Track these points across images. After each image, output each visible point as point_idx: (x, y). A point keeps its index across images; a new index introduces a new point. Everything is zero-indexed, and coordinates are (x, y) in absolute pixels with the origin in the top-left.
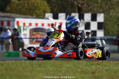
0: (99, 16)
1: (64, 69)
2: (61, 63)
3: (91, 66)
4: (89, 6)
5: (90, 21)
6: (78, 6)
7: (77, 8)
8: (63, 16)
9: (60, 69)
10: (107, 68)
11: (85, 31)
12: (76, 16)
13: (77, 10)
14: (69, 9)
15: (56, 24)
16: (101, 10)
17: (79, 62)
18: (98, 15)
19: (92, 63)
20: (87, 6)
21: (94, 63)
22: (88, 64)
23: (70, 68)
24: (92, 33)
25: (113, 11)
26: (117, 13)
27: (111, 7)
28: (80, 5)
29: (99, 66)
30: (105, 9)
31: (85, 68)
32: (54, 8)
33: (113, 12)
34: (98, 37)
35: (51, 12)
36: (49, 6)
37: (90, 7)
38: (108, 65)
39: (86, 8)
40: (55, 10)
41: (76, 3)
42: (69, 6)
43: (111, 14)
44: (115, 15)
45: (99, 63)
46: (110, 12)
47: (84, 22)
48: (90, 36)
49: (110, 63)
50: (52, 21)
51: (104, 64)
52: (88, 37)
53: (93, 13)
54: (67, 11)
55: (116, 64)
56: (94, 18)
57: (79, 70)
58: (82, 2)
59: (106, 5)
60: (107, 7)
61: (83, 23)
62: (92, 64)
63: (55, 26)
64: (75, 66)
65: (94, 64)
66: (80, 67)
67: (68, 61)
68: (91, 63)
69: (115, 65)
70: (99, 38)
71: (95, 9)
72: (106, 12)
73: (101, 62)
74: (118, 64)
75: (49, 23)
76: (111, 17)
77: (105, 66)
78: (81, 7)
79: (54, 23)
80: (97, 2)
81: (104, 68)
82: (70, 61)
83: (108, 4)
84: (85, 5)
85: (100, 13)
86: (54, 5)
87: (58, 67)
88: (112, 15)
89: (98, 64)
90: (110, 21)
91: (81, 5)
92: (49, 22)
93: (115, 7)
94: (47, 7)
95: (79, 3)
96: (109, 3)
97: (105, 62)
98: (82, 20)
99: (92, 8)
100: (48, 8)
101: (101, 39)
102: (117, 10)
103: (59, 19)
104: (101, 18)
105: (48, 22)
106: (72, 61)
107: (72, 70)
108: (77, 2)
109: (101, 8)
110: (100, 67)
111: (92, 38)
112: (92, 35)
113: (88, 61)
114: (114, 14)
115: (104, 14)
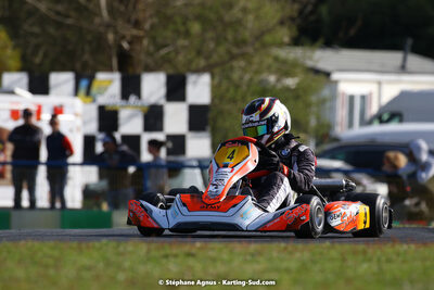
0: (195, 83)
1: (68, 272)
2: (56, 253)
3: (164, 261)
4: (159, 47)
5: (162, 101)
6: (121, 47)
7: (114, 52)
8: (66, 82)
9: (52, 272)
10: (221, 268)
11: (146, 138)
12: (111, 81)
13: (115, 62)
14: (87, 57)
15: (39, 112)
16: (202, 63)
17: (121, 249)
18: (191, 79)
19: (168, 251)
20: (152, 49)
21: (175, 250)
22: (154, 253)
23: (89, 268)
24: (170, 145)
25: (242, 63)
26: (258, 72)
27: (235, 51)
28: (125, 45)
29: (191, 262)
30: (215, 58)
31: (142, 269)
32: (35, 53)
33: (244, 70)
34: (191, 160)
35: (21, 70)
36: (15, 47)
37: (163, 52)
38: (225, 256)
39: (149, 54)
40: (37, 60)
41: (111, 37)
42: (87, 48)
43: (236, 76)
44: (251, 80)
45: (194, 251)
46: (232, 68)
47: (139, 104)
48: (163, 153)
49: (231, 251)
50: (25, 99)
51: (212, 254)
52: (156, 157)
53: (171, 71)
54: (78, 66)
55: (253, 255)
56: (176, 91)
57: (121, 277)
58: (135, 32)
59: (218, 43)
60: (222, 50)
61: (137, 107)
62: (166, 256)
63: (39, 119)
64: (108, 264)
65: (176, 256)
66: (127, 264)
67: (84, 245)
68: (162, 253)
69: (249, 258)
70: (195, 163)
71: (181, 58)
72: (217, 70)
73: (200, 249)
74: (260, 253)
75: (15, 107)
76: (237, 87)
77: (214, 260)
78: (131, 49)
79: (33, 108)
80: (187, 34)
81: (211, 270)
82: (91, 244)
83: (226, 39)
84: (145, 42)
85: (199, 71)
86: (33, 41)
87: (46, 267)
88: (241, 78)
89: (190, 255)
90: (234, 101)
91: (130, 43)
92: (18, 103)
93: (250, 50)
94: (9, 52)
95: (123, 37)
96: (230, 36)
97: (213, 249)
98: (133, 99)
99: (168, 53)
100: (11, 55)
101: (202, 165)
102: (256, 60)
103: (53, 92)
104: (200, 90)
105: (13, 103)
106: (97, 244)
107: (97, 278)
108: (116, 33)
109: (199, 53)
110: (198, 266)
111: (169, 162)
112: (169, 153)
113: (153, 246)
114: (247, 77)
115: (213, 77)
